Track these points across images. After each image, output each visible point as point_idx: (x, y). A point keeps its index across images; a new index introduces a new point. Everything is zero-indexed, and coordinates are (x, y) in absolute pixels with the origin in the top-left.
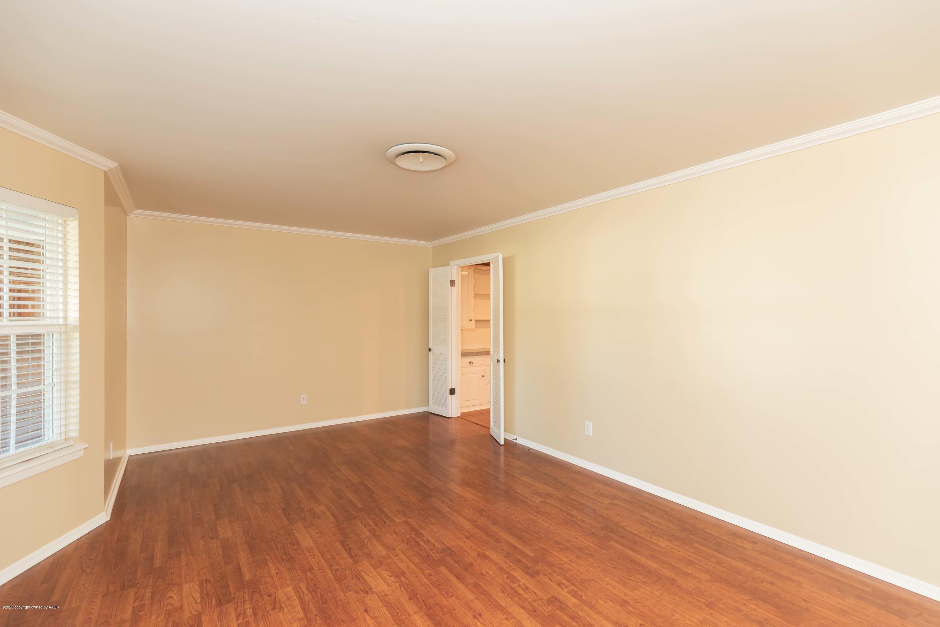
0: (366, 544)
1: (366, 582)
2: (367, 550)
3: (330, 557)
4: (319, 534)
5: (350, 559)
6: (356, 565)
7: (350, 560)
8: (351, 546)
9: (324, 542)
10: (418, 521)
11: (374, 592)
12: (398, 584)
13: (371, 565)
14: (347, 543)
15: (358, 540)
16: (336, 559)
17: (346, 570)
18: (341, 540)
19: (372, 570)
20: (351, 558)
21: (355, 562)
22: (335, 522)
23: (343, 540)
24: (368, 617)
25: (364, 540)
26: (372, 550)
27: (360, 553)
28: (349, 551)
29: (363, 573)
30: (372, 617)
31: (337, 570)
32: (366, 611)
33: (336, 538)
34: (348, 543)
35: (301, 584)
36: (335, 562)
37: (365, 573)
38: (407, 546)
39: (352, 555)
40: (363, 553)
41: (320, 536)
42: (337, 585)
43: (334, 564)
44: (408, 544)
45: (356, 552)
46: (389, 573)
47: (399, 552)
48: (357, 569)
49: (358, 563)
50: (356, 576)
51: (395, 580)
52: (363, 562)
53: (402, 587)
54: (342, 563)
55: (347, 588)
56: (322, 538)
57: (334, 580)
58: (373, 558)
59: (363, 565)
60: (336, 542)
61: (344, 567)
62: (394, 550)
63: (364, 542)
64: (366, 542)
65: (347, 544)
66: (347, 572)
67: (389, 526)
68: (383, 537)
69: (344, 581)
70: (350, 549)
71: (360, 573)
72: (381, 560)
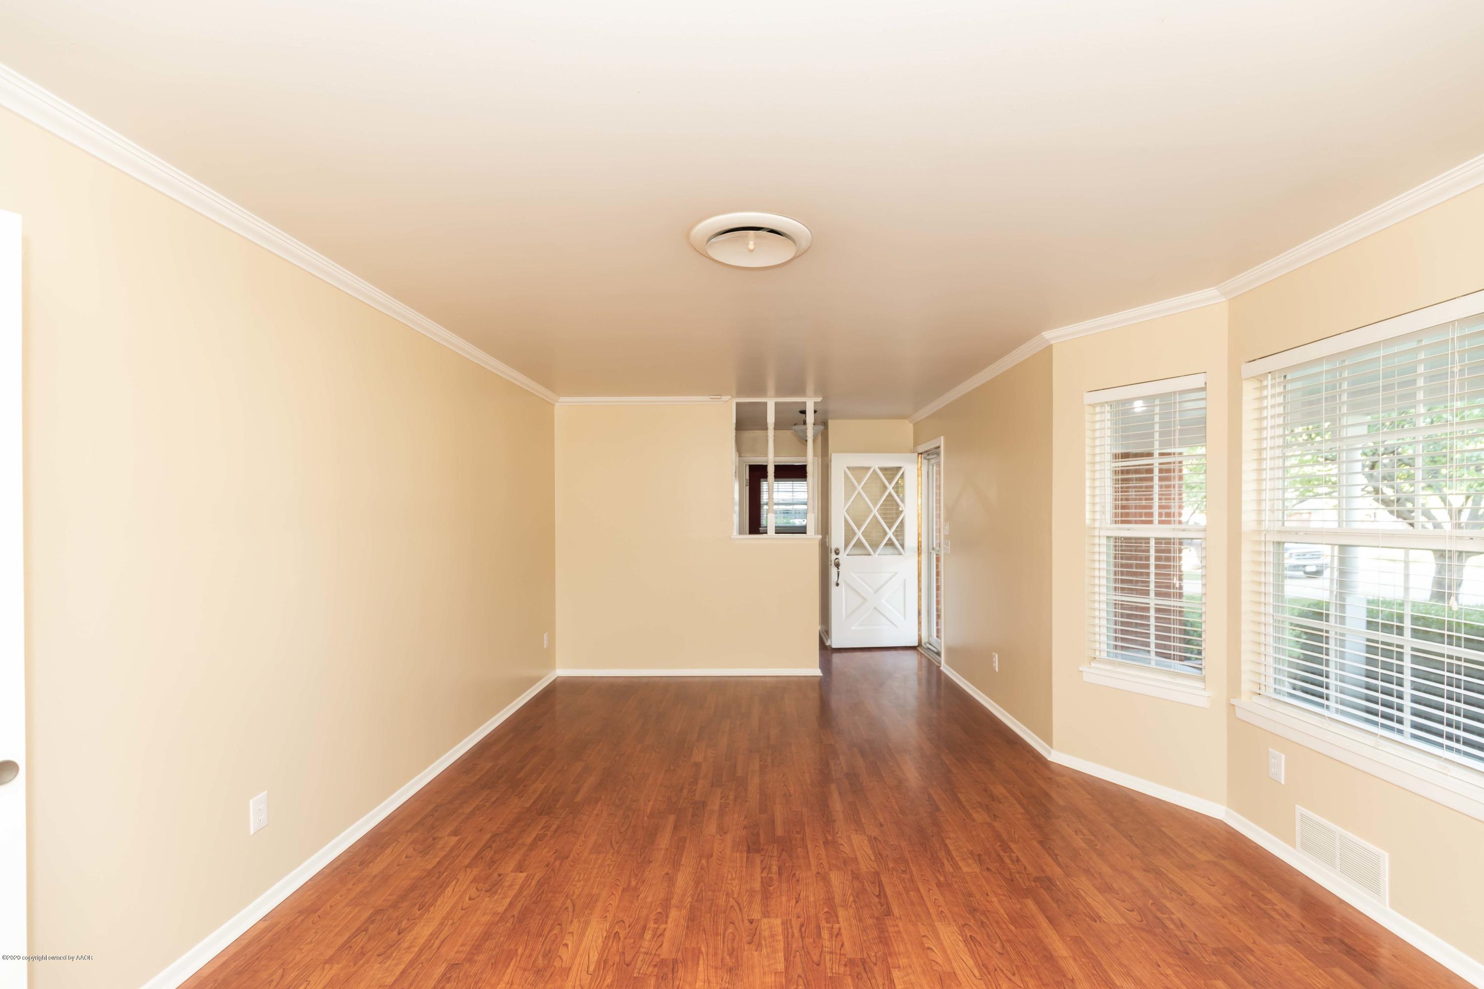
0: (853, 896)
1: (872, 848)
2: (855, 886)
3: (912, 893)
4: (926, 945)
5: (883, 881)
6: (877, 869)
7: (884, 879)
8: (877, 900)
9: (919, 924)
10: (745, 910)
11: (868, 837)
12: (838, 835)
13: (859, 864)
14: (881, 909)
15: (862, 908)
16: (903, 887)
17: (893, 868)
18: (889, 917)
19: (859, 857)
20: (881, 881)
21: (877, 874)
22: (893, 968)
23: (886, 916)
24: (881, 821)
25: (853, 903)
26: (848, 883)
27: (866, 884)
28: (882, 894)
29: (873, 858)
30: (878, 819)
31: (904, 872)
32: (881, 825)
33: (897, 926)
34: (879, 907)
35: (952, 870)
36: (904, 882)
37: (870, 857)
38: (797, 873)
39: (879, 885)
40: (862, 882)
41: (925, 940)
42: (907, 855)
43: (907, 881)
44: (794, 874)
45: (872, 888)
46: (842, 848)
47: (813, 868)
48: (878, 866)
49: (874, 872)
50: (882, 858)
51: (839, 839)
52: (866, 870)
53: (836, 831)
54: (895, 878)
55: (896, 849)
56: (922, 934)
57: (910, 862)
58: (852, 871)
59: (869, 866)
60: (898, 916)
61: (895, 873)
62: (818, 873)
63: (855, 901)
64: (852, 899)
65: (882, 906)
66: (891, 865)
67: (798, 917)
68: (821, 898)
69: (898, 856)
70: (879, 896)
71: (875, 859)
72: (843, 866)
